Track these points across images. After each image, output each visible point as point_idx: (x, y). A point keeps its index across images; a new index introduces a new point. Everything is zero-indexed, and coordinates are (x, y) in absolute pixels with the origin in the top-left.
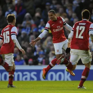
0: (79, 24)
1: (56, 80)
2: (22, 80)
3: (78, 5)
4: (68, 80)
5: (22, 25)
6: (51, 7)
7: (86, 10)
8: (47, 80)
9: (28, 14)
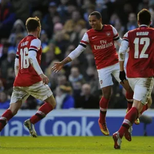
0: (137, 35)
1: (67, 135)
2: (9, 135)
3: (105, 7)
4: (87, 135)
5: (10, 41)
6: (59, 9)
7: (144, 9)
8: (51, 135)
9: (18, 22)
